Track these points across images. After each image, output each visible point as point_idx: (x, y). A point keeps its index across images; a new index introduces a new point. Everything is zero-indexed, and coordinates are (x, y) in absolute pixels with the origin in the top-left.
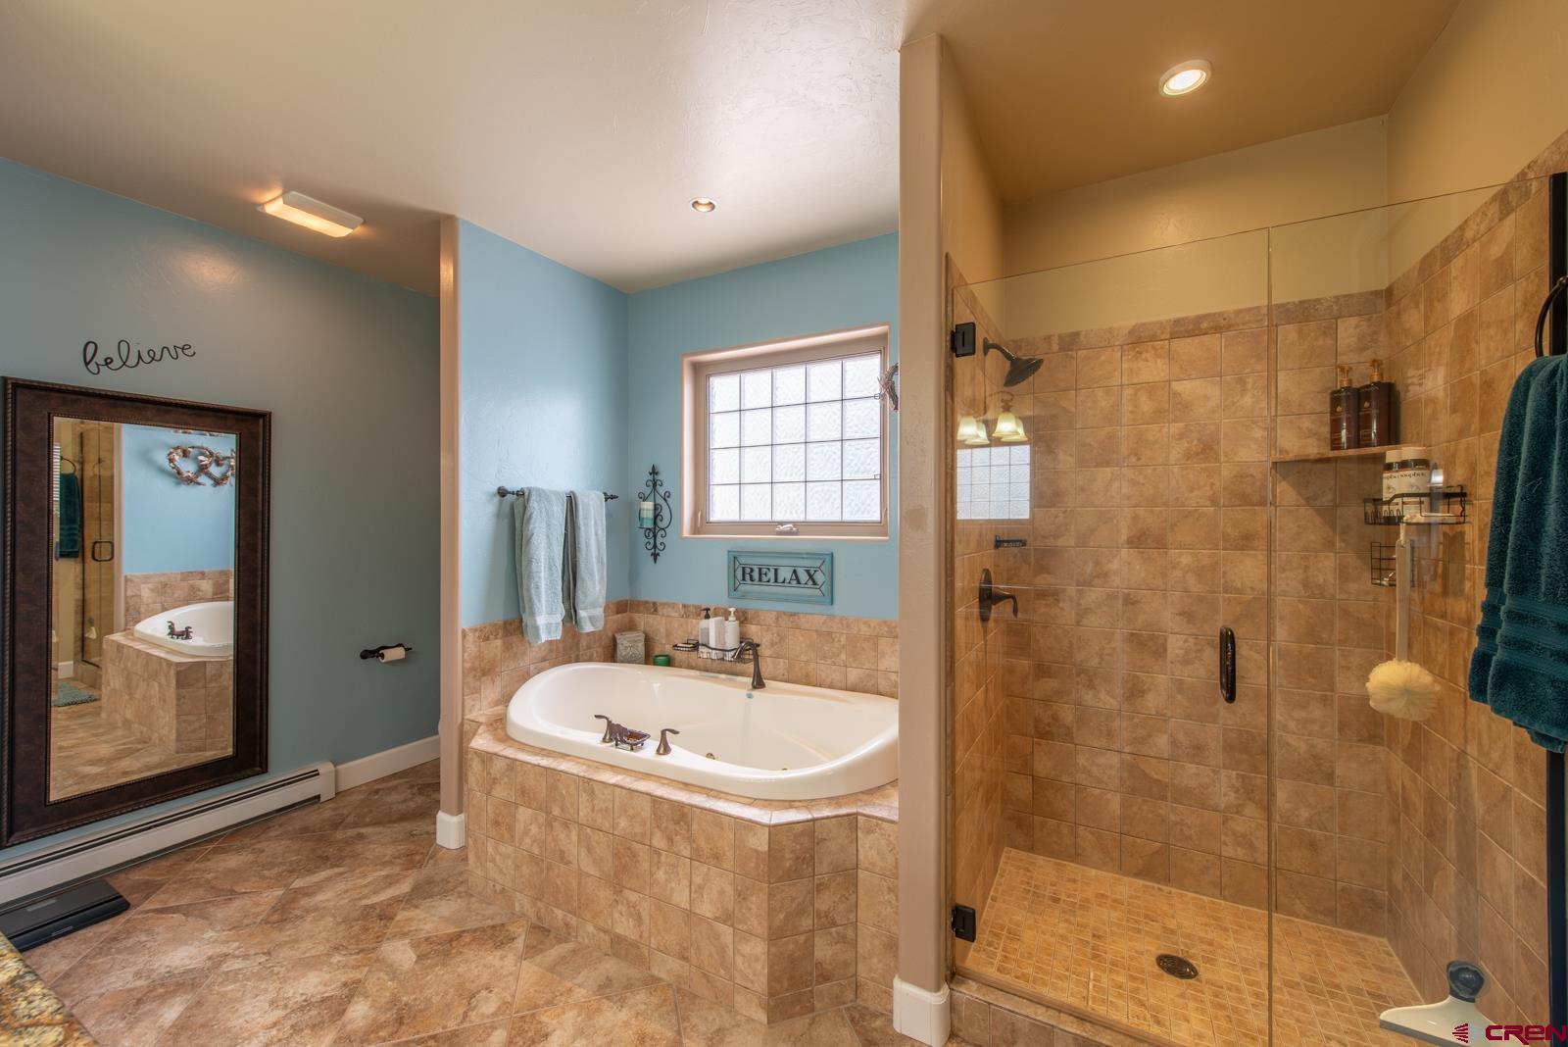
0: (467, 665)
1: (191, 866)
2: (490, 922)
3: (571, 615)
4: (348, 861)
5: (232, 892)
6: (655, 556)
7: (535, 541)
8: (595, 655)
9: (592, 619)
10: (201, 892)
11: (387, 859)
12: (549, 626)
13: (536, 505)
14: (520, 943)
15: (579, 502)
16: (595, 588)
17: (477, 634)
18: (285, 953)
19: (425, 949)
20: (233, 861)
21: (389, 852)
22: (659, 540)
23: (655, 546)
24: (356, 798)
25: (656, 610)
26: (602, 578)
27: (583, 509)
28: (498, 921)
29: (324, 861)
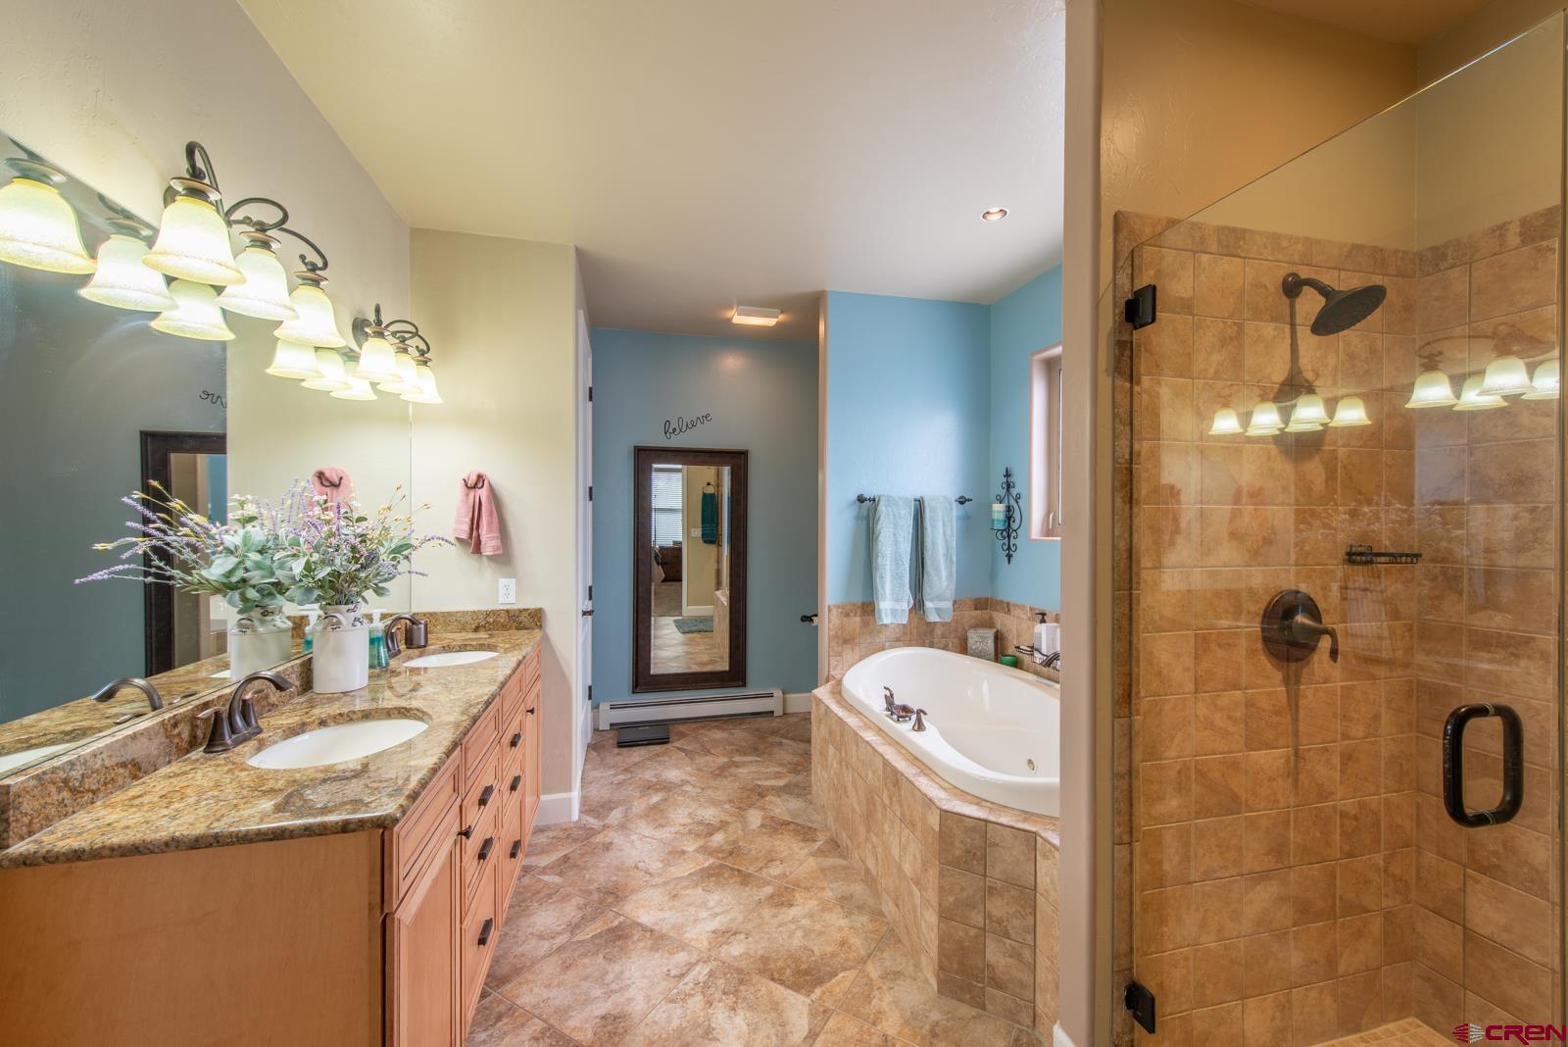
0: (832, 633)
1: (703, 731)
2: (810, 825)
3: (919, 605)
4: (766, 756)
5: (709, 751)
6: (1009, 557)
7: (882, 538)
8: (951, 644)
9: (938, 611)
10: (698, 746)
11: (785, 762)
12: (894, 612)
13: (883, 509)
14: (817, 845)
15: (926, 505)
16: (942, 581)
17: (840, 610)
18: (710, 792)
19: (768, 822)
20: (718, 735)
21: (788, 759)
22: (1012, 541)
23: (1009, 548)
24: (793, 720)
25: (1009, 610)
26: (950, 575)
27: (931, 511)
28: (815, 826)
29: (755, 750)
